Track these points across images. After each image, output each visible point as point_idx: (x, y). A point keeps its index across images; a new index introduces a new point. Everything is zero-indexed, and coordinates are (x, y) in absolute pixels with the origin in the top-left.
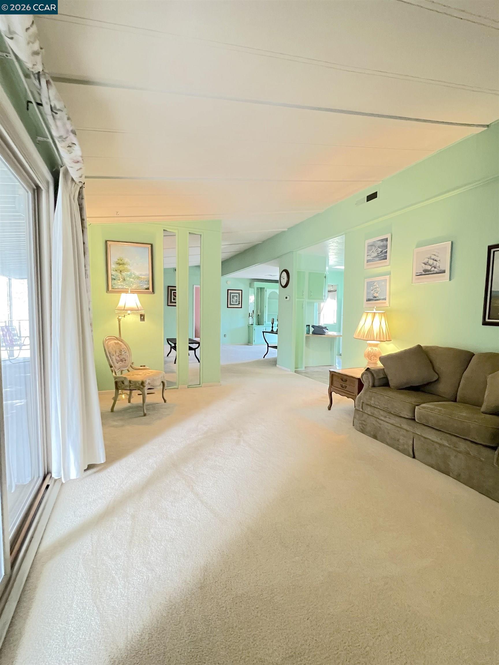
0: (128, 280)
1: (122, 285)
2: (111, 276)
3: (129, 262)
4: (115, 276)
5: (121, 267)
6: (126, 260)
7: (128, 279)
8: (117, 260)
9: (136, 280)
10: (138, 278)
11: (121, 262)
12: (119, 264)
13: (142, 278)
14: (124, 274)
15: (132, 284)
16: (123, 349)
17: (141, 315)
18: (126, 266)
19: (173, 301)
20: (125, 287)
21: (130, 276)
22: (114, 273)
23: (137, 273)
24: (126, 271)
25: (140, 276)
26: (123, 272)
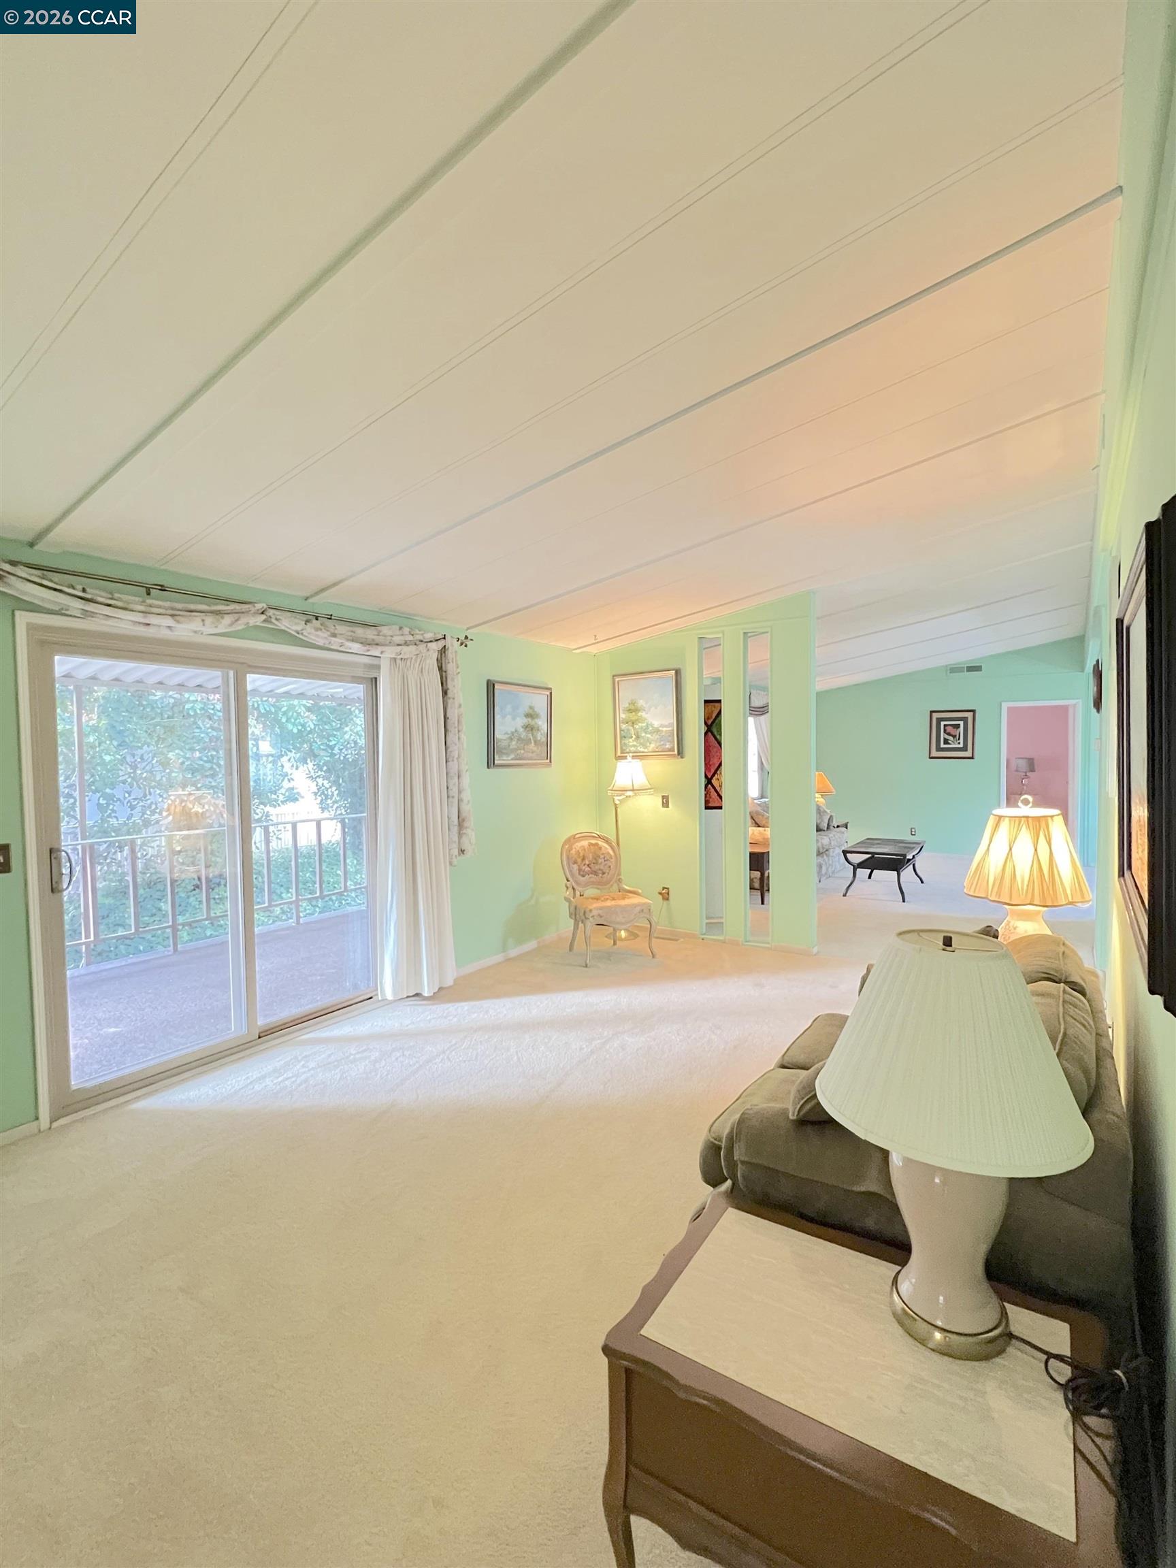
0: (643, 737)
1: (634, 746)
2: (620, 733)
3: (645, 706)
4: (626, 731)
5: (633, 716)
6: (641, 703)
7: (643, 735)
8: (627, 705)
9: (654, 735)
10: (657, 731)
11: (633, 707)
12: (630, 711)
13: (662, 731)
14: (637, 727)
15: (648, 744)
16: (603, 854)
17: (663, 797)
18: (640, 714)
19: (942, 745)
20: (639, 748)
21: (645, 730)
22: (624, 726)
23: (656, 724)
24: (639, 722)
25: (661, 729)
26: (637, 724)
